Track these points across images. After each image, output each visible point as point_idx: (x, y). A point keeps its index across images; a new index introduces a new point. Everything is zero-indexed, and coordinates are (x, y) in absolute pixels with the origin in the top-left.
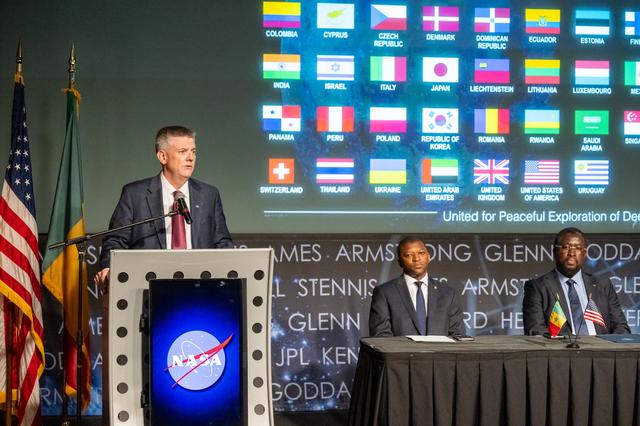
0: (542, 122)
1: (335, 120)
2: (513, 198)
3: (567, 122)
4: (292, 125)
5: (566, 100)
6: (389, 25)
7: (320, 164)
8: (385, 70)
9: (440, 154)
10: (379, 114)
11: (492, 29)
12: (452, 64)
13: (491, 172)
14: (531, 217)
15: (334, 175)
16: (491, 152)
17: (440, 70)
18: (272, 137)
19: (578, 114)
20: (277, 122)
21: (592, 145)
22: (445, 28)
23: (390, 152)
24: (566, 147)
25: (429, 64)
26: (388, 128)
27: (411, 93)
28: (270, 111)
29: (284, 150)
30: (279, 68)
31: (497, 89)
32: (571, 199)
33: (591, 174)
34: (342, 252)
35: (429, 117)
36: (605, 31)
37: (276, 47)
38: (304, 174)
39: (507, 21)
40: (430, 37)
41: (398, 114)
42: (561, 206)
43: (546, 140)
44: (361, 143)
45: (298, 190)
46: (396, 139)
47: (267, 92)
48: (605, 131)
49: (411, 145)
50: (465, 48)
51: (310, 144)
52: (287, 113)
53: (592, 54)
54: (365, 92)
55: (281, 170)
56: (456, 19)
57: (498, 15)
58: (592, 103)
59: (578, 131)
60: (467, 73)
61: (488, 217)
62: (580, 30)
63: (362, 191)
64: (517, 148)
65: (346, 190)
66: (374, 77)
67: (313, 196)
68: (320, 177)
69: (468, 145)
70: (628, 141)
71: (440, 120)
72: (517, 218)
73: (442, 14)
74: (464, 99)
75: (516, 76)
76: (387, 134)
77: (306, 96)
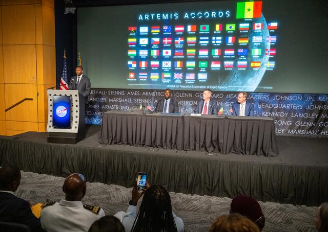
0: (191, 64)
1: (143, 64)
2: (183, 82)
3: (197, 64)
4: (134, 66)
5: (197, 59)
6: (155, 43)
7: (140, 74)
8: (154, 53)
9: (166, 72)
10: (153, 63)
11: (179, 43)
12: (170, 51)
13: (178, 76)
14: (187, 87)
15: (143, 77)
16: (179, 72)
17: (167, 53)
18: (130, 68)
19: (200, 62)
20: (131, 65)
21: (203, 70)
22: (168, 43)
23: (155, 71)
24: (196, 70)
25: (164, 51)
26: (155, 66)
27: (161, 58)
28: (130, 63)
29: (132, 71)
30: (132, 53)
31: (180, 57)
32: (197, 82)
33: (203, 77)
34: (144, 93)
35: (164, 63)
36: (207, 42)
37: (131, 49)
38: (136, 76)
39: (183, 41)
40: (164, 45)
41: (157, 63)
42: (195, 84)
43: (191, 69)
44: (149, 70)
45: (135, 80)
46: (156, 68)
47: (129, 58)
48: (206, 66)
49: (160, 70)
50: (172, 47)
51: (138, 70)
52: (133, 63)
53: (204, 48)
54: (149, 58)
55: (132, 75)
56: (171, 41)
57: (181, 39)
58: (203, 60)
59: (199, 67)
60: (173, 54)
61: (177, 87)
62: (201, 42)
63: (149, 81)
64: (185, 71)
65: (145, 80)
66: (152, 55)
67: (138, 81)
68: (140, 77)
69: (173, 70)
70: (212, 69)
71: (167, 64)
72: (184, 87)
73: (168, 40)
74: (172, 59)
75: (185, 54)
76: (155, 67)
77: (138, 59)
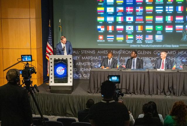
0: (149, 28)
1: (110, 28)
2: (144, 42)
3: (154, 28)
4: (103, 29)
5: (154, 24)
6: (120, 11)
7: (108, 36)
8: (119, 19)
9: (130, 34)
10: (118, 27)
11: (139, 11)
12: (132, 18)
13: (139, 37)
14: (147, 46)
15: (110, 38)
16: (139, 34)
17: (130, 19)
18: (99, 31)
19: (156, 26)
20: (100, 29)
21: (159, 32)
22: (130, 11)
23: (120, 34)
24: (154, 33)
25: (127, 18)
26: (120, 30)
27: (124, 23)
28: (99, 27)
29: (101, 34)
30: (100, 19)
31: (140, 22)
32: (155, 42)
33: (159, 38)
35: (127, 28)
36: (162, 10)
37: (100, 16)
38: (105, 38)
39: (142, 9)
40: (127, 13)
41: (122, 27)
42: (153, 44)
43: (150, 32)
44: (115, 33)
45: (104, 41)
46: (121, 32)
47: (98, 23)
48: (162, 30)
49: (124, 33)
50: (134, 14)
51: (106, 33)
52: (102, 27)
53: (159, 15)
54: (115, 23)
55: (101, 37)
56: (132, 9)
57: (141, 8)
58: (159, 24)
59: (156, 30)
60: (135, 19)
61: (139, 46)
62: (157, 11)
63: (115, 41)
64: (144, 33)
65: (112, 41)
66: (117, 21)
67: (107, 42)
68: (108, 39)
69: (135, 33)
70: (166, 32)
71: (130, 28)
72: (144, 46)
73: (130, 8)
74: (134, 24)
75: (144, 19)
76: (120, 31)
77: (105, 24)
